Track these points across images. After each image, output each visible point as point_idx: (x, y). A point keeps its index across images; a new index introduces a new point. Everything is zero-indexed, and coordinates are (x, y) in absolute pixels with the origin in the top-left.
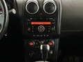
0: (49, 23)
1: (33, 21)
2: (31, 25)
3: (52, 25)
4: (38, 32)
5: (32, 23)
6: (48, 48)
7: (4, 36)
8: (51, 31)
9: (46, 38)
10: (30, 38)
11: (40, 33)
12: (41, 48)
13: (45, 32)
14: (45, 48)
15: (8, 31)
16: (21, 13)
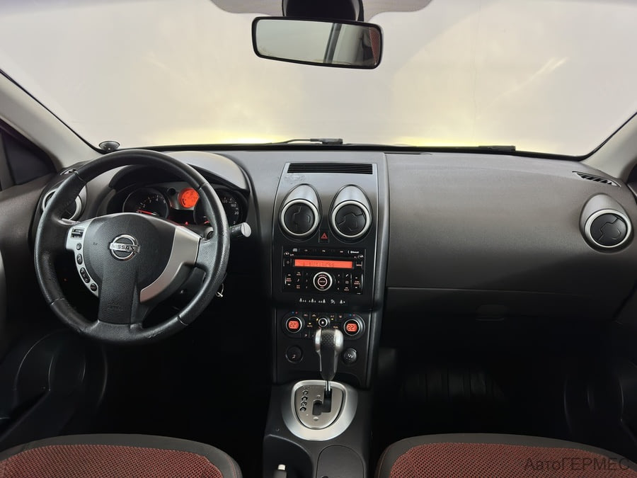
0: (347, 265)
1: (301, 256)
2: (292, 270)
3: (356, 272)
4: (312, 291)
5: (298, 263)
6: (338, 339)
7: (216, 298)
8: (353, 290)
9: (337, 310)
10: (292, 308)
11: (319, 295)
12: (318, 340)
13: (335, 291)
14: (327, 341)
15: (225, 282)
16: (265, 230)
